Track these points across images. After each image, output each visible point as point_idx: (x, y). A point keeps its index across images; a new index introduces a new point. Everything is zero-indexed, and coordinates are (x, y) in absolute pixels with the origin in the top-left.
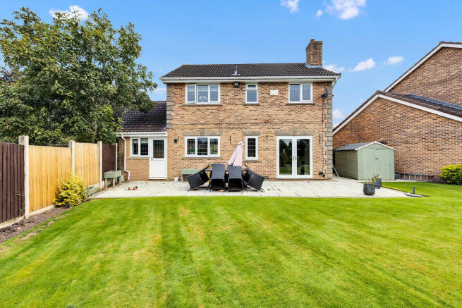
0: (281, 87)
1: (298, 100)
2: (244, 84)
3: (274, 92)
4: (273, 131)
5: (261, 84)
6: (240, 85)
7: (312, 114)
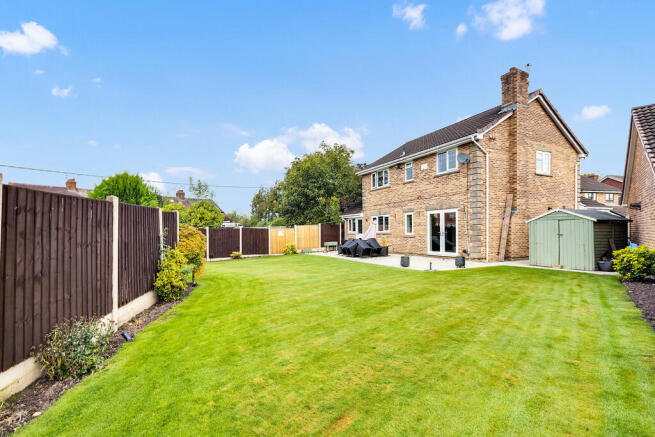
0: (430, 160)
1: (445, 169)
2: (403, 164)
3: (424, 166)
4: (423, 206)
5: (415, 160)
6: (400, 166)
7: (457, 183)
